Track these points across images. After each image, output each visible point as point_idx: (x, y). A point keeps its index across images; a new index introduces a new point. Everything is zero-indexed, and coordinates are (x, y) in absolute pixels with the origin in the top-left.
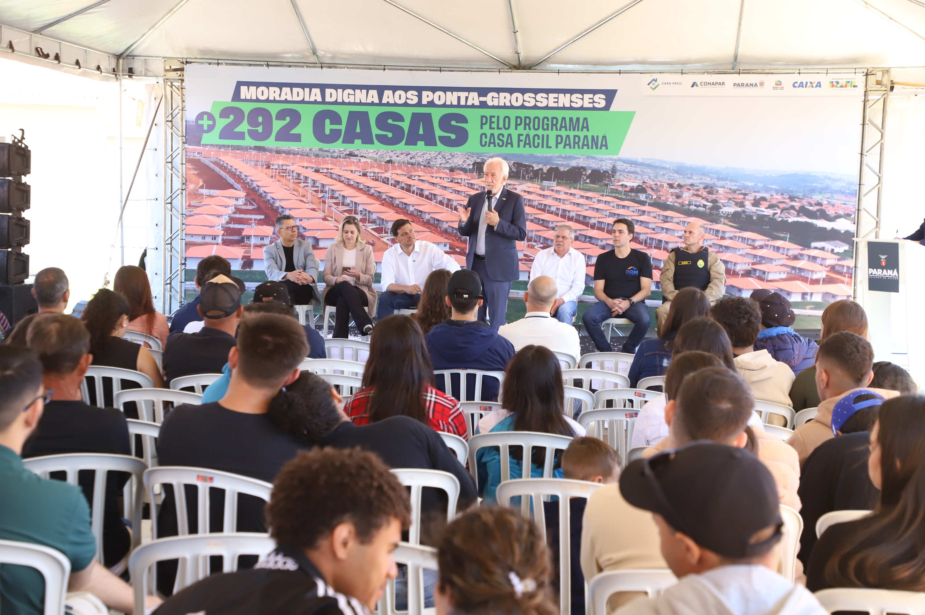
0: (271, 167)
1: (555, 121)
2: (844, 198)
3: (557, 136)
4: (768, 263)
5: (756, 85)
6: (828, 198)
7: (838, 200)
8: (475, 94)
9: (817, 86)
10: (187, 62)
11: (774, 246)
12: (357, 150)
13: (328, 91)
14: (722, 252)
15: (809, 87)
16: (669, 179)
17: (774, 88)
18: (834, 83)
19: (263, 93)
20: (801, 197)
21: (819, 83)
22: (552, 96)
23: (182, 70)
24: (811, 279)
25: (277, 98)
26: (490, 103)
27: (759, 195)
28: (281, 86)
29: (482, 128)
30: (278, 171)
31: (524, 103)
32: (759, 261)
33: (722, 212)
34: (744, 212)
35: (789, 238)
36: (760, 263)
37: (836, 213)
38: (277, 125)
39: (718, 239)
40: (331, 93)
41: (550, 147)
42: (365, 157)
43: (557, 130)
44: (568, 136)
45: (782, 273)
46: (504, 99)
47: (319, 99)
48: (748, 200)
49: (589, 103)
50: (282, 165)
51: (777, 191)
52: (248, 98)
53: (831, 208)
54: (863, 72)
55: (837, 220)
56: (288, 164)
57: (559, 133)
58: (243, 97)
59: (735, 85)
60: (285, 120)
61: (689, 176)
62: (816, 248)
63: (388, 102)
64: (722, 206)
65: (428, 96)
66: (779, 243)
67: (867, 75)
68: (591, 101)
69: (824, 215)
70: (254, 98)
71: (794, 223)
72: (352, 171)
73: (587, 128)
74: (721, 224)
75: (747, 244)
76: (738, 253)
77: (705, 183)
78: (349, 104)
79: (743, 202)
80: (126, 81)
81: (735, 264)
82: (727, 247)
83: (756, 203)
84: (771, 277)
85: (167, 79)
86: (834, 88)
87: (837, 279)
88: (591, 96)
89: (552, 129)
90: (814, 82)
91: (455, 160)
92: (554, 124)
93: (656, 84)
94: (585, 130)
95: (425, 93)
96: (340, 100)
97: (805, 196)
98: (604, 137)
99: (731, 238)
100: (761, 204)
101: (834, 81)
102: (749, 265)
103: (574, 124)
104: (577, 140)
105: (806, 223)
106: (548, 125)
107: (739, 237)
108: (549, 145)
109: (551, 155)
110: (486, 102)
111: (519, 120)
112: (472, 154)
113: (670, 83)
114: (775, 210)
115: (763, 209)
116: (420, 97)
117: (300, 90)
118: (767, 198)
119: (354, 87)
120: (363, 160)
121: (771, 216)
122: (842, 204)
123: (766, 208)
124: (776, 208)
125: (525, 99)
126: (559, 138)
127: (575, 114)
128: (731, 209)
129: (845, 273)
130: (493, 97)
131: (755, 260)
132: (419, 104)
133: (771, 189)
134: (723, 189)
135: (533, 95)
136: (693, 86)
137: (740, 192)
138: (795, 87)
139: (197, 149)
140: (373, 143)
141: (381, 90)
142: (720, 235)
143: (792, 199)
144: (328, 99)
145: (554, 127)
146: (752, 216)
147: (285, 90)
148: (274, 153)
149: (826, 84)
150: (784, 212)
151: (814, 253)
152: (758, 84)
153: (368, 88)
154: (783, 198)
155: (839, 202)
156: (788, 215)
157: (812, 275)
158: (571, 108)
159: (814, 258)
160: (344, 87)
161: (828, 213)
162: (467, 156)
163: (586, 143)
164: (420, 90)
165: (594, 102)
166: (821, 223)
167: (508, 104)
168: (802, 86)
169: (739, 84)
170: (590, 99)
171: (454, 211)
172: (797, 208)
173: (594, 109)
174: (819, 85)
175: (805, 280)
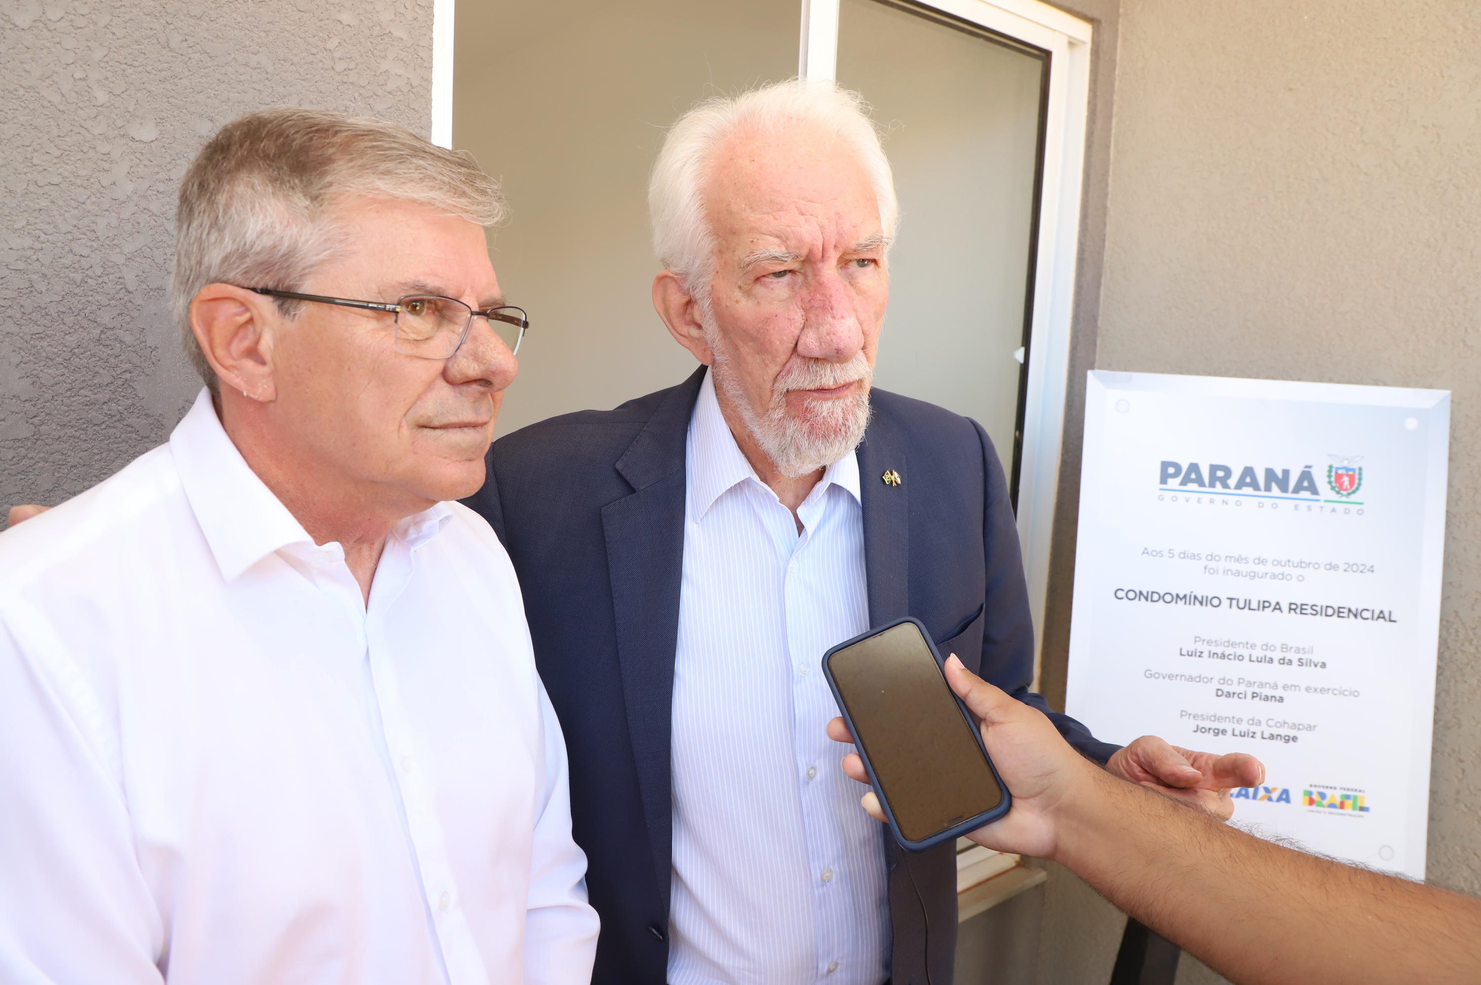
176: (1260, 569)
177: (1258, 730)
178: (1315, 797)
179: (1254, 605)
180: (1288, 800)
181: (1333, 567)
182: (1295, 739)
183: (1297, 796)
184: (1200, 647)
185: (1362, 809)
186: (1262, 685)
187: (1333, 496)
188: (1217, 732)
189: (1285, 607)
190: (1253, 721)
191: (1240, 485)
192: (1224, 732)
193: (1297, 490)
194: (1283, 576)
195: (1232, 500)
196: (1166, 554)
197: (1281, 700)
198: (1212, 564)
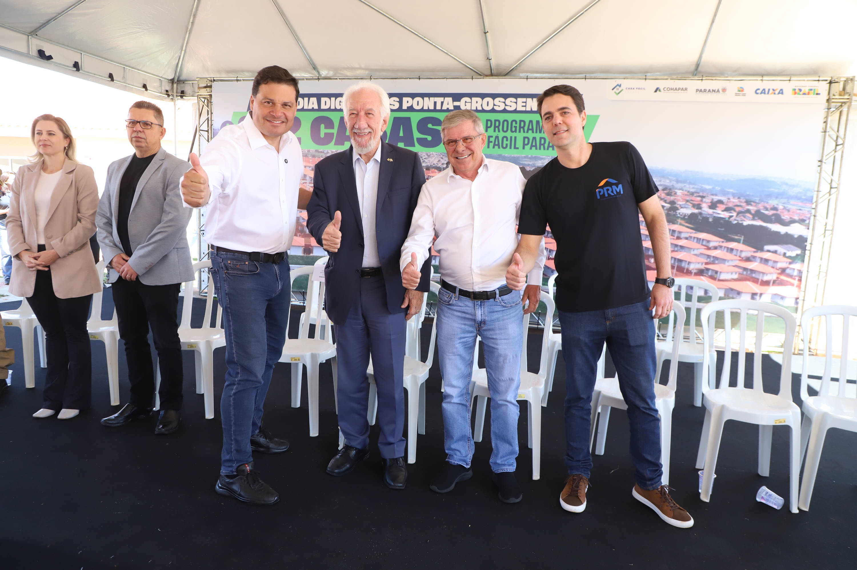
1: (522, 124)
2: (800, 204)
3: (524, 138)
4: (721, 263)
5: (718, 91)
6: (784, 203)
7: (794, 205)
8: (449, 100)
9: (779, 93)
10: (214, 80)
11: (728, 248)
13: (323, 100)
14: (677, 251)
15: (771, 94)
17: (736, 95)
18: (797, 91)
20: (757, 201)
21: (782, 90)
22: (520, 100)
24: (762, 280)
27: (716, 198)
31: (495, 107)
32: (713, 261)
33: (679, 213)
34: (700, 214)
35: (744, 240)
36: (713, 263)
37: (791, 218)
39: (674, 239)
40: (326, 102)
41: (518, 148)
43: (524, 132)
44: (534, 138)
45: (734, 274)
46: (476, 103)
47: (316, 107)
48: (705, 202)
51: (734, 195)
53: (786, 213)
54: (826, 80)
55: (792, 225)
57: (526, 135)
59: (697, 90)
62: (769, 251)
64: (679, 207)
65: (408, 102)
66: (733, 245)
67: (831, 83)
69: (779, 220)
71: (749, 226)
74: (677, 224)
75: (702, 245)
76: (693, 252)
77: (664, 185)
79: (700, 204)
81: (689, 263)
82: (682, 247)
83: (713, 205)
84: (723, 276)
85: (201, 95)
86: (796, 95)
87: (787, 281)
89: (520, 132)
90: (777, 89)
91: (431, 160)
92: (521, 126)
93: (620, 89)
95: (405, 99)
96: (333, 107)
97: (761, 200)
99: (686, 238)
100: (718, 207)
101: (797, 88)
102: (702, 264)
104: (542, 142)
105: (761, 227)
106: (516, 127)
107: (694, 238)
108: (517, 146)
109: (518, 155)
111: (489, 123)
113: (634, 89)
114: (731, 213)
115: (719, 212)
116: (401, 103)
118: (724, 201)
121: (727, 219)
122: (797, 210)
123: (723, 211)
124: (732, 211)
125: (495, 104)
126: (526, 140)
128: (688, 211)
129: (795, 276)
130: (466, 102)
131: (709, 260)
132: (400, 109)
133: (728, 193)
134: (681, 191)
135: (503, 100)
136: (656, 91)
137: (698, 195)
138: (757, 93)
142: (676, 235)
143: (748, 203)
144: (323, 107)
145: (522, 130)
146: (707, 219)
149: (788, 91)
150: (740, 215)
151: (766, 256)
152: (720, 90)
154: (739, 201)
155: (795, 207)
156: (743, 218)
157: (763, 276)
159: (766, 261)
160: (337, 96)
161: (783, 218)
162: (441, 156)
164: (400, 96)
166: (775, 227)
167: (480, 108)
168: (765, 93)
169: (701, 90)
172: (753, 212)
175: (755, 281)
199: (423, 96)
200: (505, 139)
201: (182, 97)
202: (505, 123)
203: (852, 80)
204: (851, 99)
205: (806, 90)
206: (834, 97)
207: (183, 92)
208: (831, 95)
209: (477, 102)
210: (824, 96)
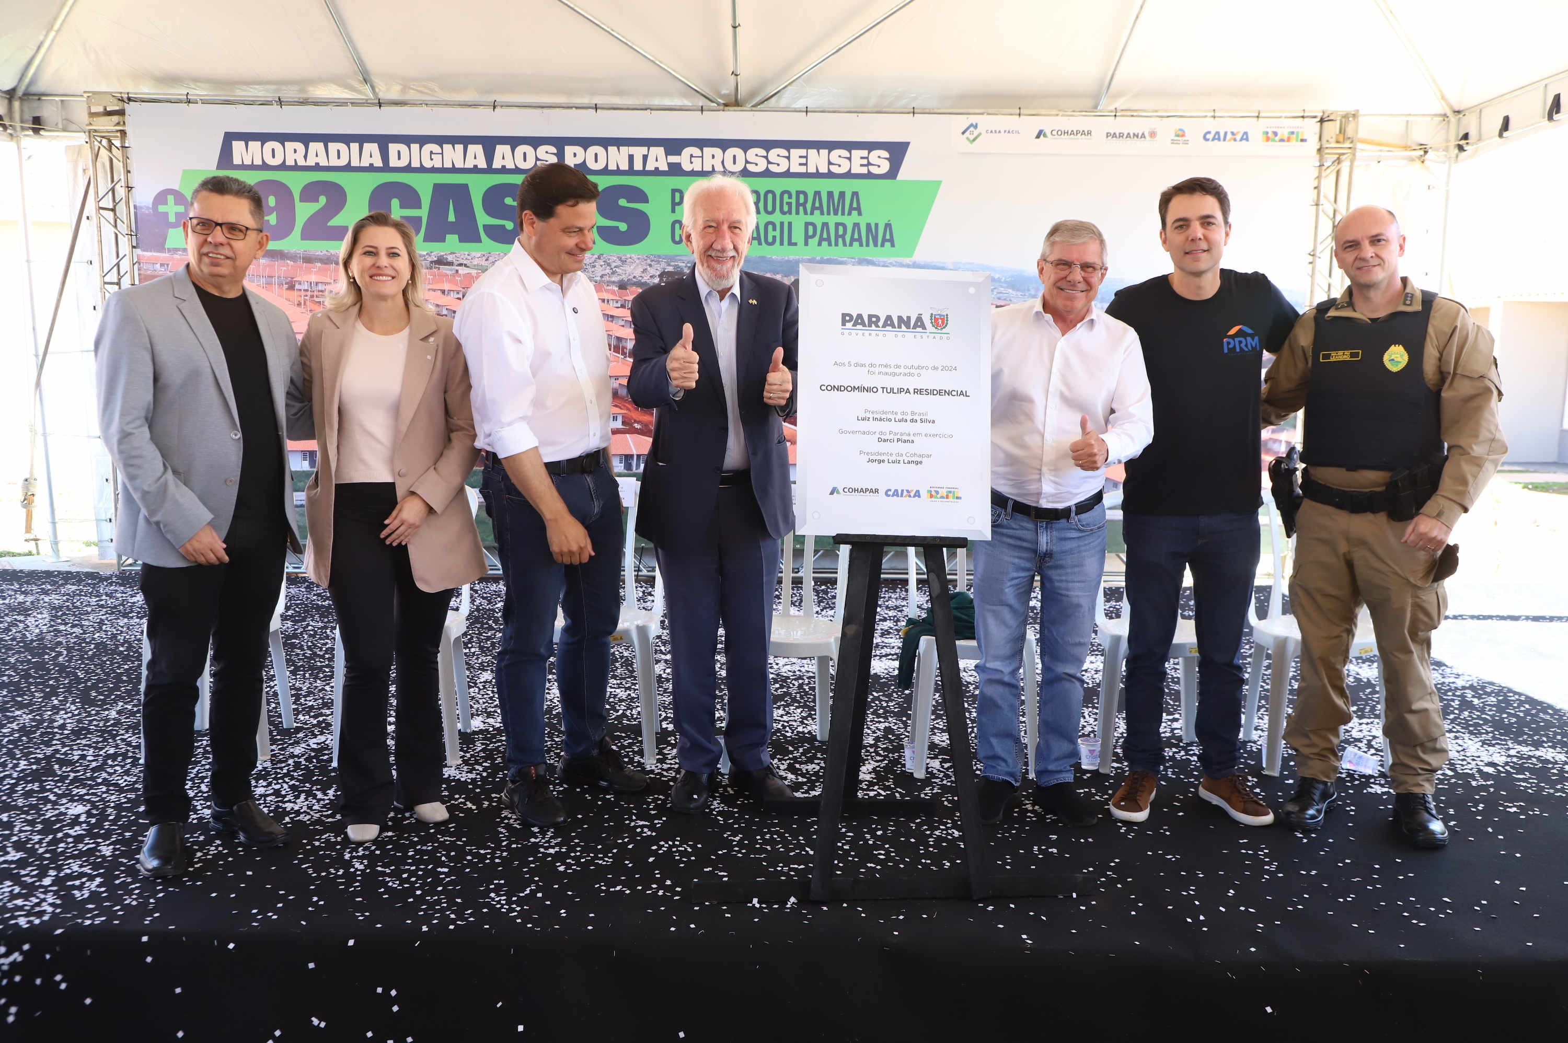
0: (297, 287)
1: (802, 197)
3: (807, 224)
5: (1143, 136)
8: (660, 151)
9: (1242, 139)
10: (129, 99)
12: (451, 253)
13: (393, 148)
15: (1230, 140)
16: (999, 299)
17: (1173, 142)
18: (1270, 135)
19: (273, 153)
21: (1246, 133)
22: (796, 153)
23: (121, 113)
25: (301, 162)
26: (687, 167)
28: (306, 139)
29: (673, 211)
30: (309, 293)
31: (748, 165)
38: (304, 211)
40: (399, 152)
41: (795, 244)
42: (465, 265)
43: (806, 213)
44: (825, 225)
46: (712, 159)
47: (378, 163)
49: (862, 165)
50: (317, 284)
52: (248, 162)
54: (1315, 117)
56: (328, 280)
57: (809, 218)
58: (237, 161)
59: (1108, 135)
60: (317, 201)
61: (1033, 292)
63: (504, 167)
65: (575, 155)
67: (1322, 121)
68: (865, 162)
70: (258, 162)
72: (443, 292)
73: (859, 209)
78: (433, 170)
80: (30, 141)
85: (95, 131)
86: (1270, 143)
88: (864, 153)
89: (797, 213)
90: (1238, 133)
91: (629, 269)
92: (801, 202)
93: (976, 132)
94: (855, 213)
95: (569, 150)
96: (416, 164)
98: (888, 226)
101: (1270, 131)
103: (836, 203)
104: (841, 232)
106: (789, 204)
108: (793, 241)
109: (797, 257)
110: (680, 164)
112: (657, 259)
113: (1000, 132)
117: (342, 147)
119: (441, 140)
120: (462, 271)
125: (749, 159)
126: (811, 228)
127: (836, 186)
130: (692, 156)
135: (763, 152)
136: (1038, 137)
138: (1207, 140)
139: (159, 257)
140: (479, 240)
141: (489, 144)
144: (394, 162)
145: (801, 208)
147: (313, 146)
148: (300, 263)
149: (1256, 135)
152: (1147, 134)
153: (466, 141)
158: (830, 175)
160: (423, 140)
162: (649, 261)
163: (856, 236)
164: (560, 143)
165: (869, 164)
168: (1219, 139)
169: (1114, 133)
170: (862, 158)
171: (628, 359)
173: (870, 176)
174: (1245, 137)
176: (898, 371)
177: (901, 459)
178: (933, 493)
179: (895, 391)
180: (919, 496)
181: (935, 368)
182: (921, 462)
183: (924, 494)
184: (868, 415)
185: (957, 498)
186: (902, 434)
187: (934, 330)
188: (880, 462)
189: (912, 391)
190: (898, 454)
191: (884, 326)
192: (883, 461)
193: (914, 327)
194: (910, 374)
195: (880, 333)
196: (847, 364)
197: (913, 442)
198: (872, 369)
199: (605, 143)
200: (770, 227)
201: (36, 131)
202: (770, 196)
203: (1354, 116)
204: (1355, 149)
205: (1283, 133)
206: (1328, 146)
207: (37, 120)
208: (1324, 141)
209: (713, 157)
210: (1313, 144)
